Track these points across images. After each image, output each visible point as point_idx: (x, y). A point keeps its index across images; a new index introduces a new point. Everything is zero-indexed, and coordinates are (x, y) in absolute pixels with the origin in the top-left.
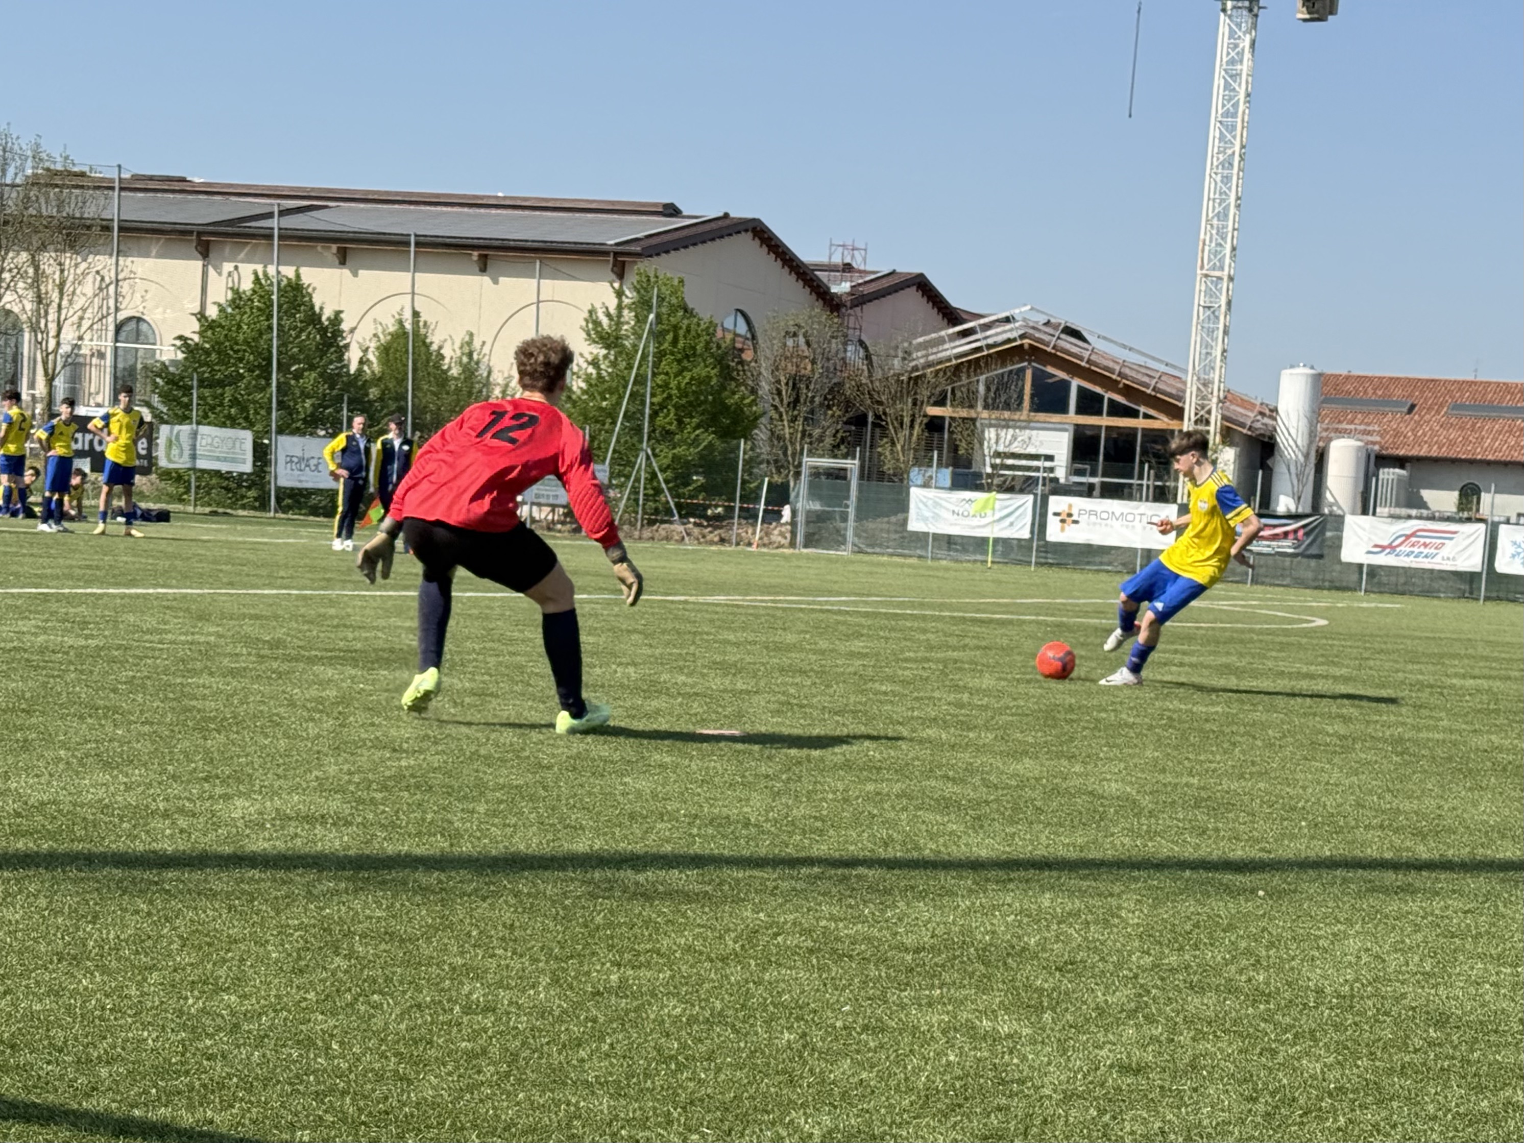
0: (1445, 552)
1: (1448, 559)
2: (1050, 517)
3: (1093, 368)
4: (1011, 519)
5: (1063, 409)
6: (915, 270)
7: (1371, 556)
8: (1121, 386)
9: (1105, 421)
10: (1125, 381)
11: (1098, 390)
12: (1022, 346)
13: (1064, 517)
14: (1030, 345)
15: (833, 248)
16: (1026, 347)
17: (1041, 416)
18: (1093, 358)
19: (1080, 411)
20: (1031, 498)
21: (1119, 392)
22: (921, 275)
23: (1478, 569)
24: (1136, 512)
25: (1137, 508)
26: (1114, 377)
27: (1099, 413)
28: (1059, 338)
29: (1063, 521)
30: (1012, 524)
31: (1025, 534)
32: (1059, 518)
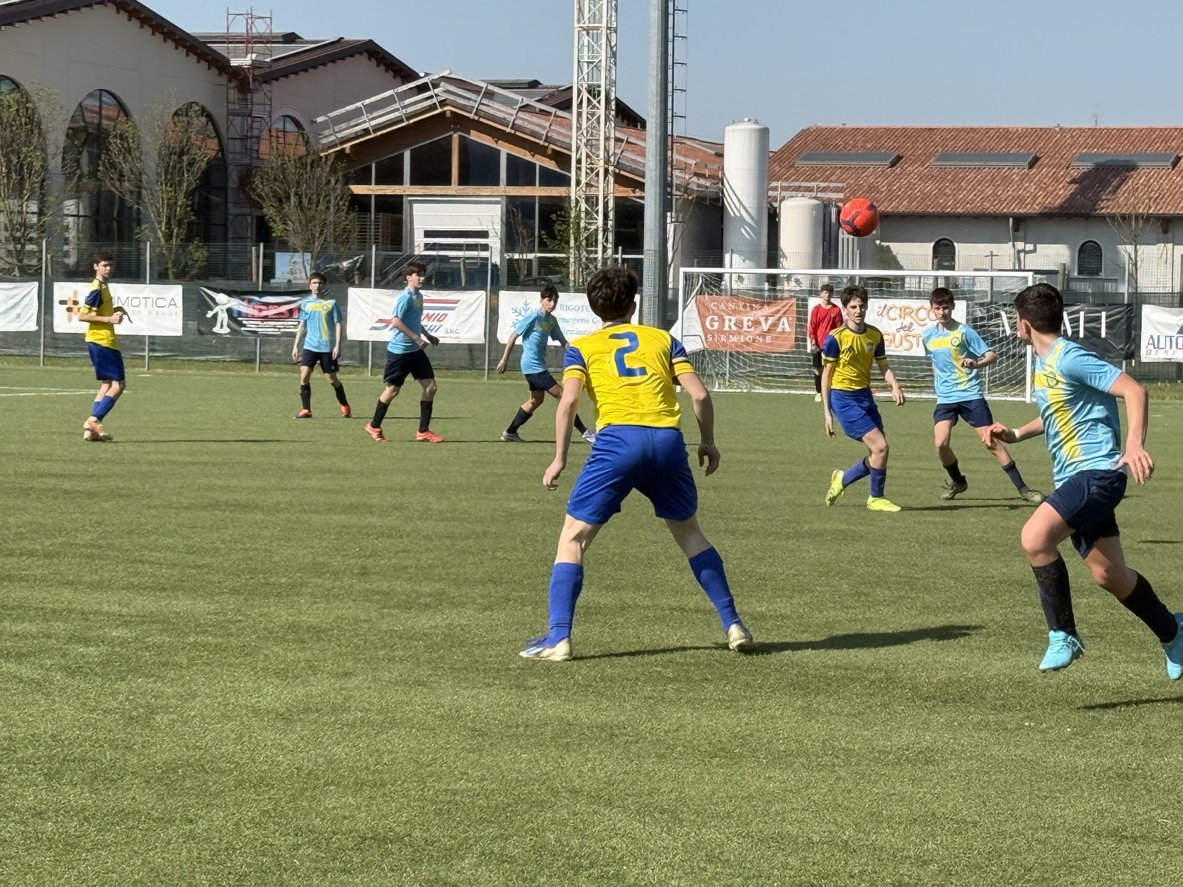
0: (448, 323)
1: (452, 332)
2: (57, 307)
3: (518, 133)
4: (18, 310)
5: (495, 182)
6: (364, 37)
7: (376, 332)
8: (549, 152)
9: (538, 191)
10: (552, 146)
11: (527, 156)
12: (444, 113)
13: (70, 304)
14: (452, 112)
15: (231, 17)
16: (448, 114)
17: (470, 190)
18: (518, 122)
19: (511, 182)
20: (36, 284)
21: (550, 157)
22: (371, 42)
23: (482, 341)
24: (141, 296)
25: (142, 292)
26: (541, 143)
27: (532, 183)
28: (480, 103)
29: (69, 310)
30: (18, 316)
31: (32, 327)
32: (65, 306)
